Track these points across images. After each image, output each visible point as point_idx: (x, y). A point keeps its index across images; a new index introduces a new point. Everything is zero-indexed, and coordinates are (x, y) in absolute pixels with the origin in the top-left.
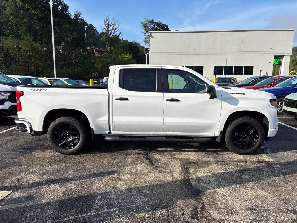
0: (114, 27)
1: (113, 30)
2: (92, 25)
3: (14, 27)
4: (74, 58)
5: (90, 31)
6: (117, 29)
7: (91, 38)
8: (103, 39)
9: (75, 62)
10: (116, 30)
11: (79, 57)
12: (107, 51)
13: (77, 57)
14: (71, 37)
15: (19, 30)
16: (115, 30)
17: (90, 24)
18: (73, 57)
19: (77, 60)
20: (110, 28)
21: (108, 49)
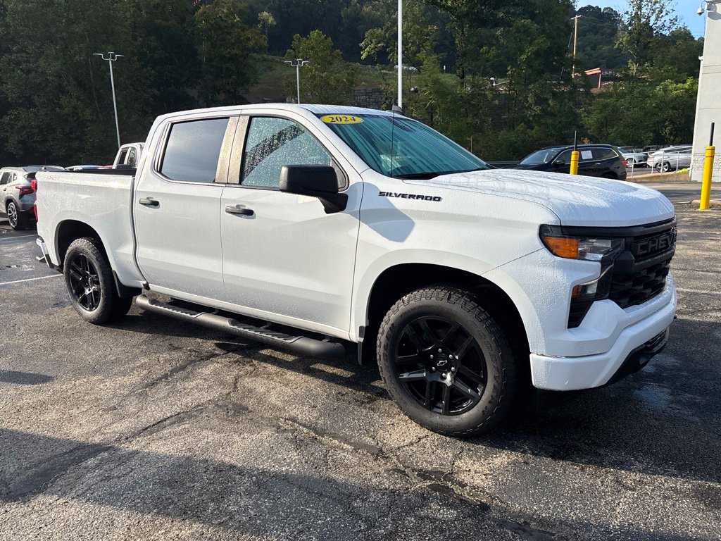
0: (658, 5)
1: (652, 14)
2: (612, 10)
3: (410, 45)
4: (531, 105)
5: (604, 27)
6: (668, 8)
7: (604, 45)
8: (619, 44)
9: (533, 114)
10: (664, 14)
11: (547, 100)
12: (628, 78)
13: (540, 101)
14: (529, 52)
15: (419, 51)
16: (661, 12)
17: (607, 8)
18: (528, 102)
19: (537, 109)
20: (644, 10)
21: (634, 68)
